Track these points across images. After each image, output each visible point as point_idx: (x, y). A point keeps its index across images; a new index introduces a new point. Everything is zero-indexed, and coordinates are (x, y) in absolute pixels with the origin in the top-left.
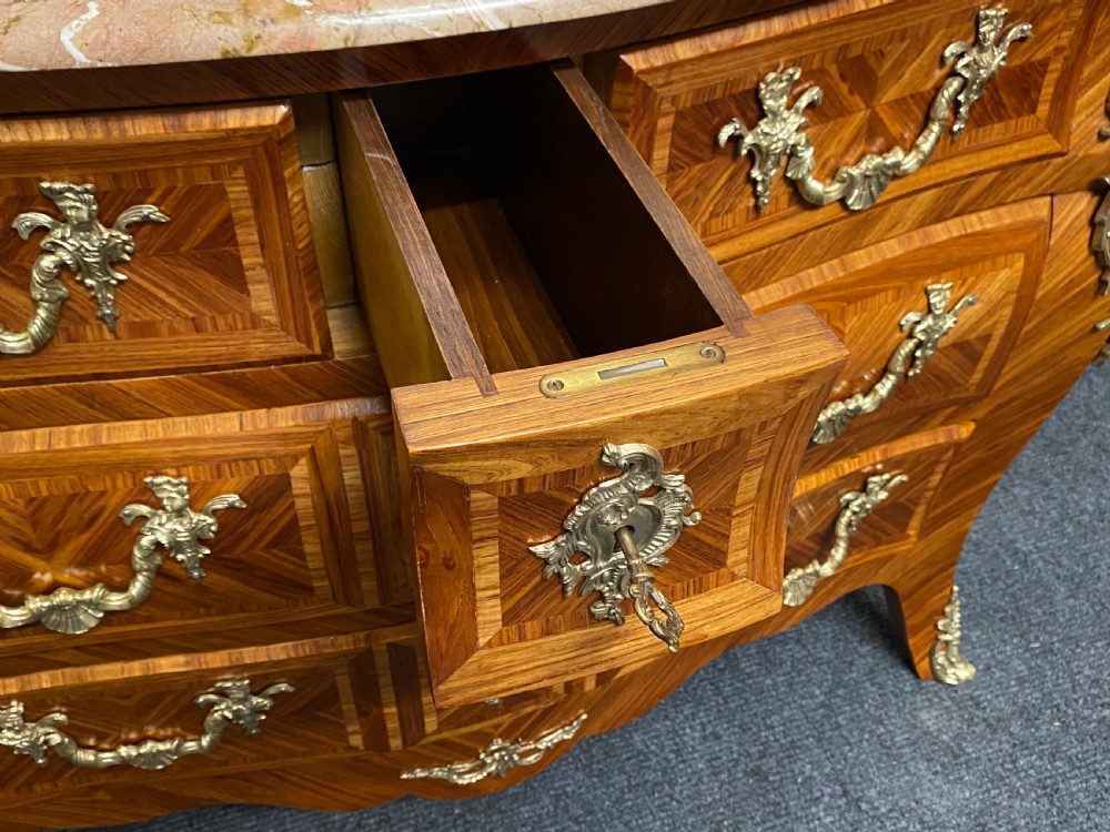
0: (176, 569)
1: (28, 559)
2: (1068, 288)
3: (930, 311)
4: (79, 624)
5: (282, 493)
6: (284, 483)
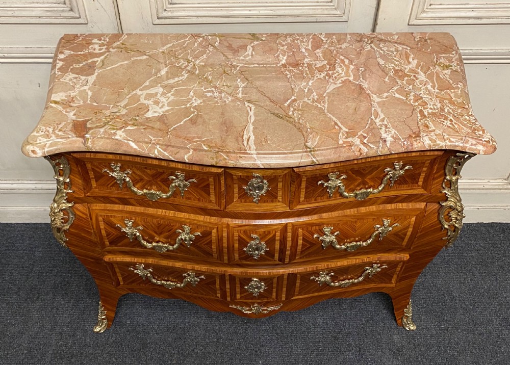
0: (184, 244)
1: (155, 234)
3: (383, 225)
4: (162, 250)
5: (209, 235)
6: (210, 233)
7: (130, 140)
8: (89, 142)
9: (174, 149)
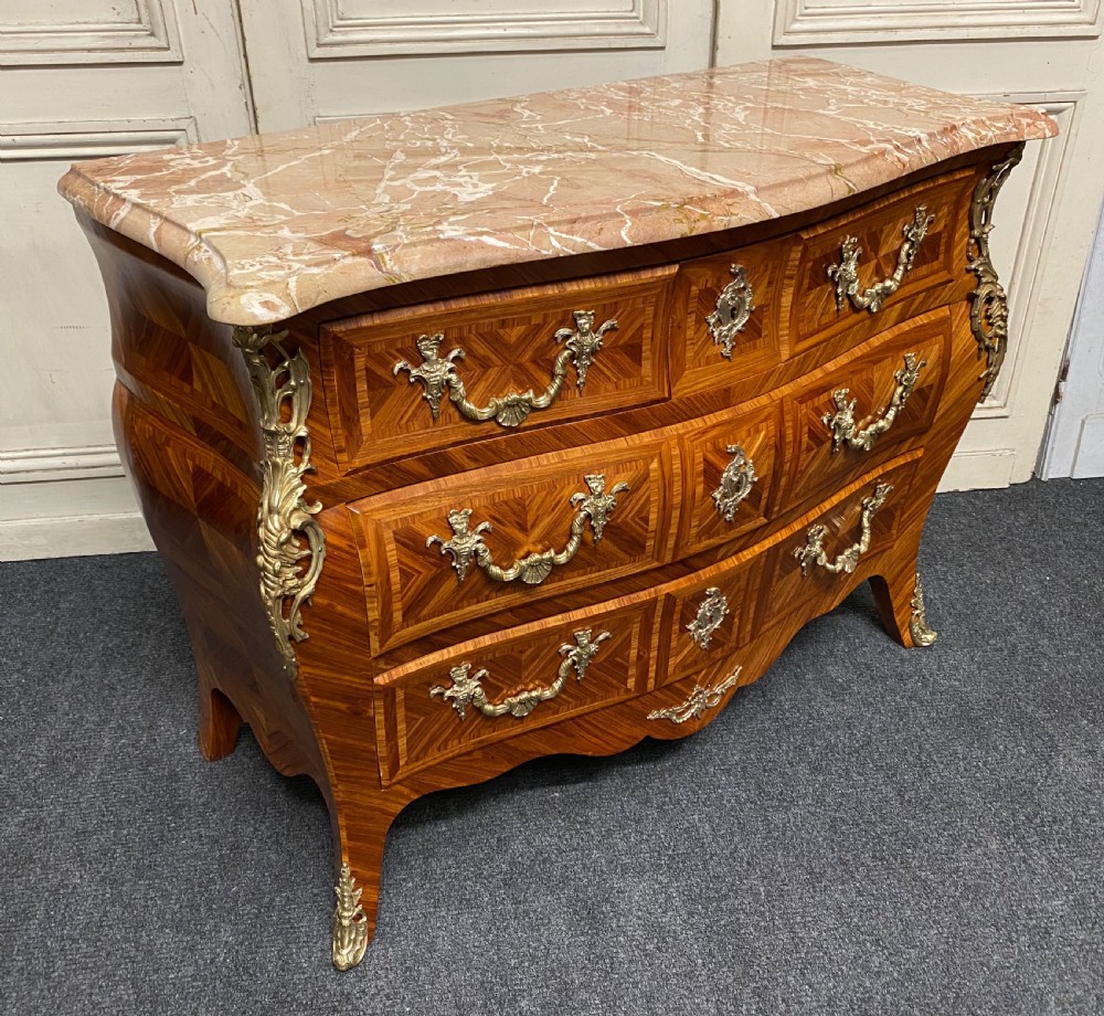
2: (964, 355)
3: (907, 369)
7: (481, 234)
8: (388, 262)
9: (588, 225)
